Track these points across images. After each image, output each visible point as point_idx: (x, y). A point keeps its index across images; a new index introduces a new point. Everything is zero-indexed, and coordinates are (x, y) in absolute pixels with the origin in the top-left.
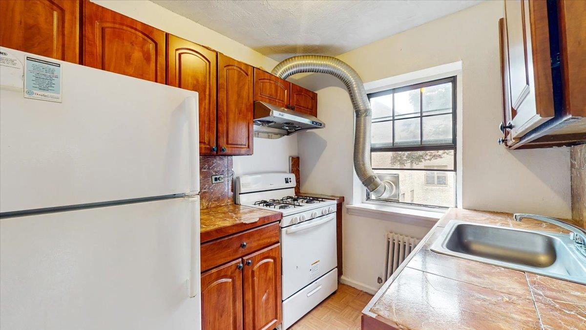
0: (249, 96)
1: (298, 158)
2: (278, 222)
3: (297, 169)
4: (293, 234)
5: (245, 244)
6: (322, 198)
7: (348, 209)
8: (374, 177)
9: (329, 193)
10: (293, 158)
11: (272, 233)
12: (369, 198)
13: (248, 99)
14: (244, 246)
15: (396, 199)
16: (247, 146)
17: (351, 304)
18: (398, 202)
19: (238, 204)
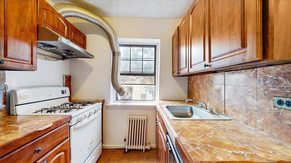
0: (32, 19)
1: (70, 77)
2: (68, 123)
3: (69, 84)
4: (79, 128)
5: (40, 148)
6: (93, 102)
7: (107, 106)
8: (123, 88)
9: (93, 98)
10: (66, 77)
11: (63, 132)
12: (117, 99)
13: (32, 21)
14: (39, 150)
15: (130, 99)
16: (30, 63)
17: (111, 158)
18: (131, 100)
19: (14, 115)
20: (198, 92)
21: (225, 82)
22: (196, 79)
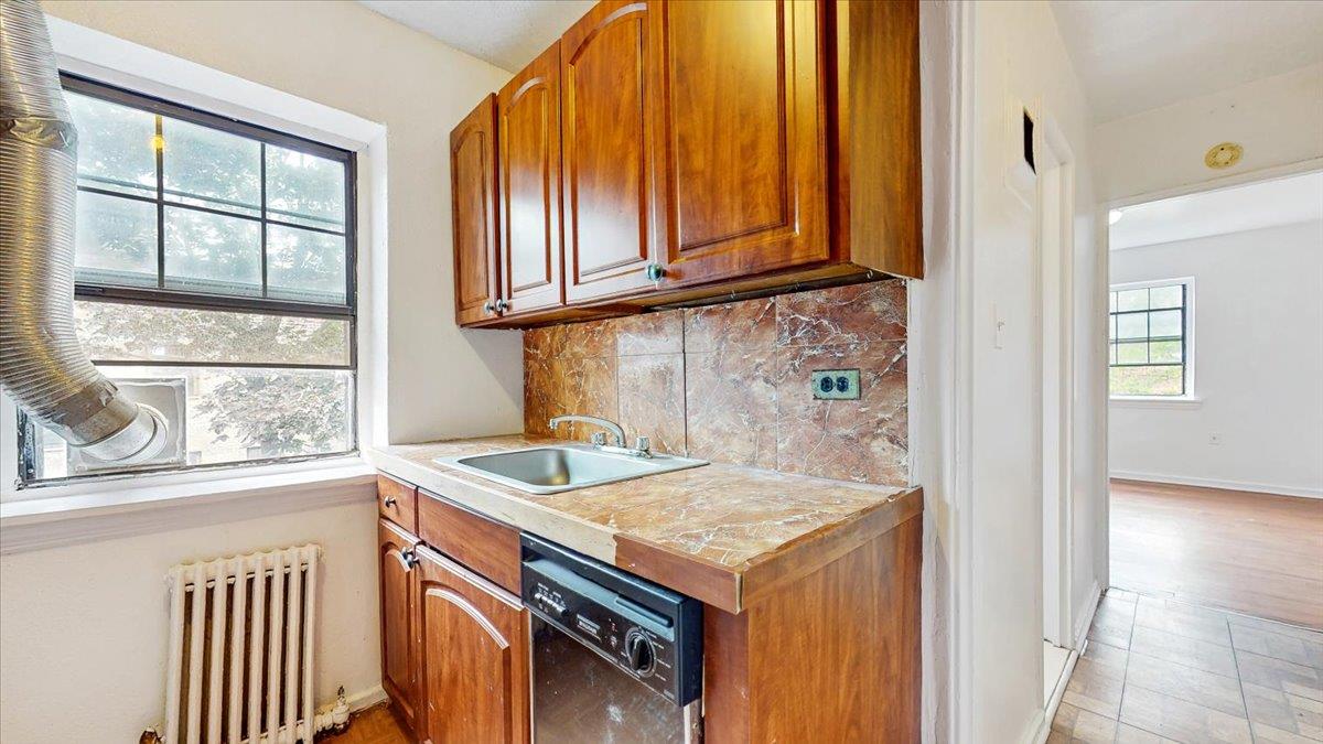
8: (109, 388)
12: (29, 477)
15: (170, 459)
18: (180, 467)
20: (576, 389)
21: (684, 342)
22: (567, 337)
